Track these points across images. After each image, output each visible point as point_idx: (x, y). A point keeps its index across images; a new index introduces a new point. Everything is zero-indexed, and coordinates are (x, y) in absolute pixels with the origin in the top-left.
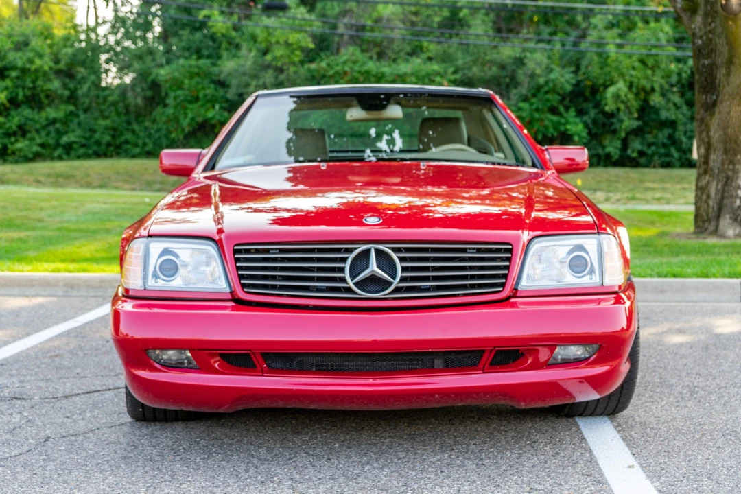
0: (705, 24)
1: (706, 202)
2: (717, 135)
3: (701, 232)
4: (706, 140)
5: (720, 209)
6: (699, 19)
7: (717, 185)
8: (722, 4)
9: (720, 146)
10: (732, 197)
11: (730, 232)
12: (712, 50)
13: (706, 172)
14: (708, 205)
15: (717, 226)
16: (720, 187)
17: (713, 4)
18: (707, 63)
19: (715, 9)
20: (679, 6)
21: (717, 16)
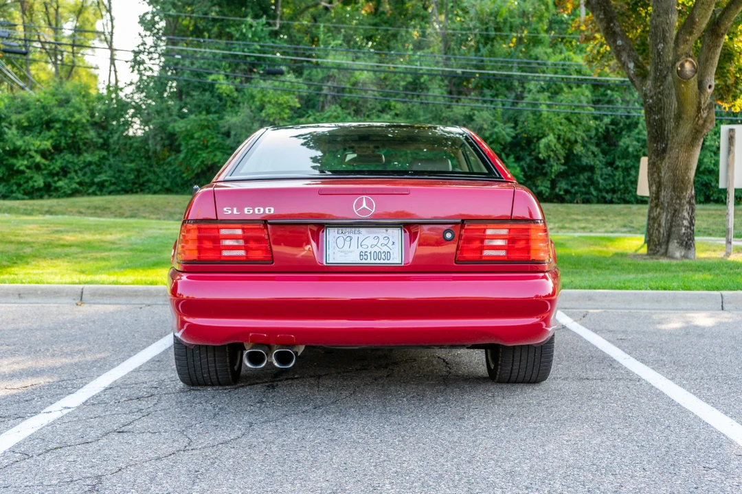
0: (655, 87)
1: (657, 229)
2: (667, 176)
3: (654, 254)
4: (657, 179)
5: (669, 236)
6: (649, 83)
7: (667, 216)
8: (677, 70)
9: (670, 185)
10: (678, 225)
11: (678, 254)
12: (661, 107)
13: (657, 205)
14: (659, 232)
15: (667, 249)
16: (669, 217)
17: (661, 70)
18: (657, 118)
19: (663, 75)
20: (632, 72)
21: (665, 81)
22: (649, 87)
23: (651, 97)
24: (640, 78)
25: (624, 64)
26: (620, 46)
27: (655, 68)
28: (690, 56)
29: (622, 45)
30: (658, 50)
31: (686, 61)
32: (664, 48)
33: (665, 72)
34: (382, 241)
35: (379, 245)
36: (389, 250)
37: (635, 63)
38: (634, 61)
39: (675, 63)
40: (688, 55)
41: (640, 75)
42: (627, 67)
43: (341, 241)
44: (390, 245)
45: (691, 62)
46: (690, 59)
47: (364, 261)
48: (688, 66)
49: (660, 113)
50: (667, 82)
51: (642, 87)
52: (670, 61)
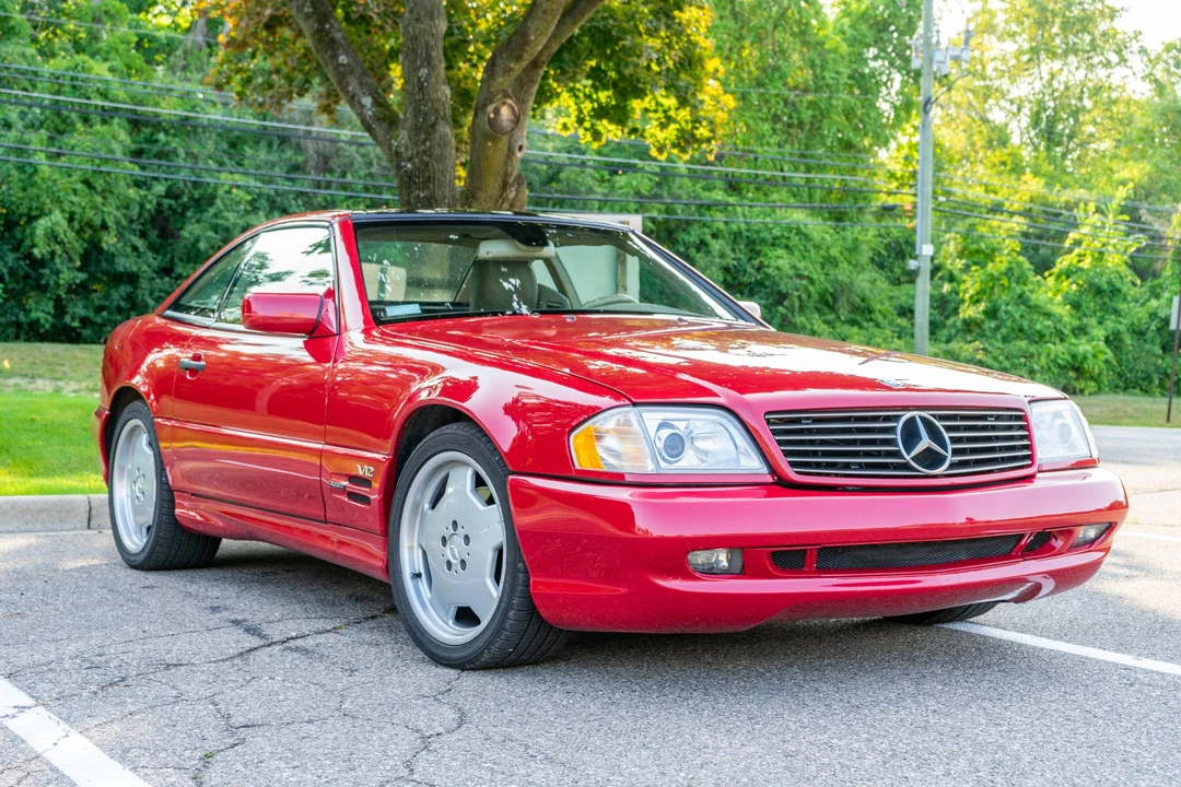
0: (415, 141)
6: (404, 134)
8: (489, 118)
12: (429, 177)
17: (426, 114)
18: (422, 195)
19: (430, 122)
20: (370, 113)
21: (434, 132)
22: (403, 142)
23: (410, 160)
24: (384, 125)
25: (353, 97)
26: (344, 65)
27: (415, 109)
28: (509, 97)
29: (349, 65)
30: (419, 78)
31: (504, 103)
32: (429, 75)
33: (433, 118)
37: (374, 98)
38: (370, 94)
39: (485, 106)
40: (506, 95)
41: (384, 119)
42: (360, 103)
45: (510, 106)
46: (509, 101)
48: (505, 112)
49: (427, 188)
50: (437, 136)
51: (390, 139)
52: (438, 100)
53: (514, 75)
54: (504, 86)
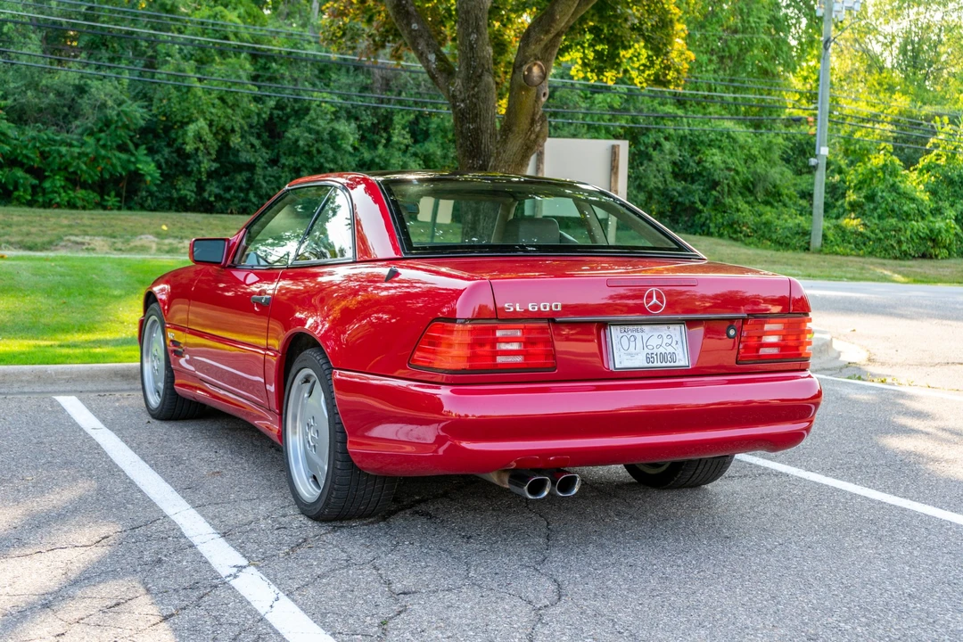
0: (467, 88)
6: (458, 82)
8: (524, 75)
12: (477, 114)
17: (475, 68)
18: (471, 127)
19: (478, 74)
20: (434, 66)
21: (481, 81)
22: (458, 87)
23: (463, 101)
24: (444, 75)
25: (422, 54)
26: (415, 31)
27: (467, 65)
29: (419, 30)
30: (470, 41)
31: (535, 64)
32: (477, 39)
33: (480, 71)
34: (666, 340)
35: (664, 345)
36: (674, 351)
37: (437, 55)
38: (434, 52)
39: (521, 66)
40: (537, 58)
41: (444, 71)
42: (427, 59)
43: (625, 341)
44: (674, 344)
45: (540, 66)
46: (539, 62)
47: (651, 365)
48: (536, 70)
49: (475, 122)
50: (483, 84)
51: (448, 86)
52: (484, 57)
53: (543, 44)
54: (535, 52)
